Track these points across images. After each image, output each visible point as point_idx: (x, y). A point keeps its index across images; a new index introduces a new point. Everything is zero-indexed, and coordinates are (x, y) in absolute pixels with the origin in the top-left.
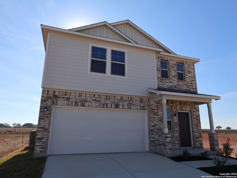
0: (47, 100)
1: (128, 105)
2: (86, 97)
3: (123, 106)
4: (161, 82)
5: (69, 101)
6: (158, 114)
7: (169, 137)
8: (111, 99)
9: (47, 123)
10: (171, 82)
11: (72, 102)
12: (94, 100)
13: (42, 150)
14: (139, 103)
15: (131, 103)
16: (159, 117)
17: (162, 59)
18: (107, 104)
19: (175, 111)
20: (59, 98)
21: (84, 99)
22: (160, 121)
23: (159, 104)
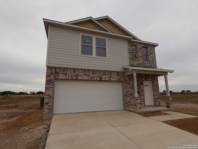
0: (51, 75)
1: (109, 78)
2: (78, 72)
3: (105, 78)
4: (131, 61)
5: (66, 76)
6: (130, 83)
7: (138, 100)
9: (51, 92)
10: (138, 61)
11: (69, 76)
13: (49, 111)
14: (116, 76)
15: (111, 76)
16: (130, 85)
17: (132, 44)
18: (94, 77)
19: (141, 81)
20: (59, 73)
21: (77, 74)
22: (131, 88)
23: (130, 77)
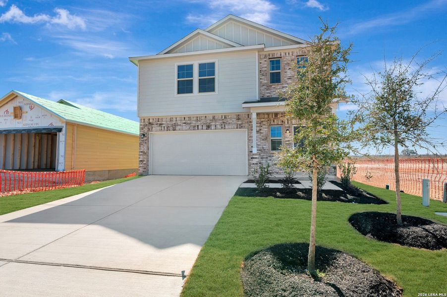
0: (144, 128)
1: (222, 125)
2: (176, 121)
3: (216, 126)
4: (267, 90)
5: (162, 127)
6: (262, 131)
7: (256, 158)
8: (202, 120)
9: (145, 147)
10: (283, 87)
11: (164, 127)
12: (184, 123)
13: (143, 170)
14: (235, 120)
15: (225, 122)
16: (262, 135)
17: (271, 57)
18: (198, 126)
19: (288, 125)
20: (153, 124)
21: (175, 123)
22: (263, 140)
23: (263, 120)
